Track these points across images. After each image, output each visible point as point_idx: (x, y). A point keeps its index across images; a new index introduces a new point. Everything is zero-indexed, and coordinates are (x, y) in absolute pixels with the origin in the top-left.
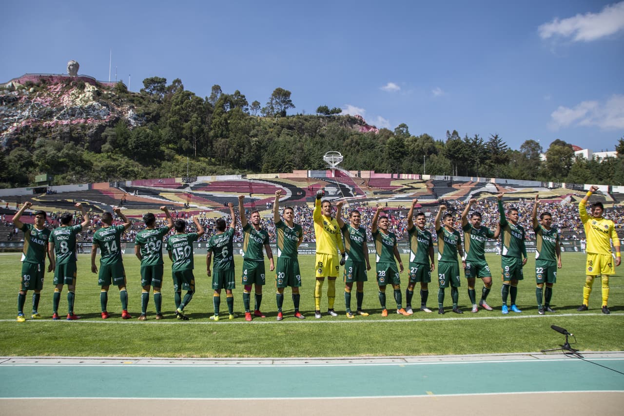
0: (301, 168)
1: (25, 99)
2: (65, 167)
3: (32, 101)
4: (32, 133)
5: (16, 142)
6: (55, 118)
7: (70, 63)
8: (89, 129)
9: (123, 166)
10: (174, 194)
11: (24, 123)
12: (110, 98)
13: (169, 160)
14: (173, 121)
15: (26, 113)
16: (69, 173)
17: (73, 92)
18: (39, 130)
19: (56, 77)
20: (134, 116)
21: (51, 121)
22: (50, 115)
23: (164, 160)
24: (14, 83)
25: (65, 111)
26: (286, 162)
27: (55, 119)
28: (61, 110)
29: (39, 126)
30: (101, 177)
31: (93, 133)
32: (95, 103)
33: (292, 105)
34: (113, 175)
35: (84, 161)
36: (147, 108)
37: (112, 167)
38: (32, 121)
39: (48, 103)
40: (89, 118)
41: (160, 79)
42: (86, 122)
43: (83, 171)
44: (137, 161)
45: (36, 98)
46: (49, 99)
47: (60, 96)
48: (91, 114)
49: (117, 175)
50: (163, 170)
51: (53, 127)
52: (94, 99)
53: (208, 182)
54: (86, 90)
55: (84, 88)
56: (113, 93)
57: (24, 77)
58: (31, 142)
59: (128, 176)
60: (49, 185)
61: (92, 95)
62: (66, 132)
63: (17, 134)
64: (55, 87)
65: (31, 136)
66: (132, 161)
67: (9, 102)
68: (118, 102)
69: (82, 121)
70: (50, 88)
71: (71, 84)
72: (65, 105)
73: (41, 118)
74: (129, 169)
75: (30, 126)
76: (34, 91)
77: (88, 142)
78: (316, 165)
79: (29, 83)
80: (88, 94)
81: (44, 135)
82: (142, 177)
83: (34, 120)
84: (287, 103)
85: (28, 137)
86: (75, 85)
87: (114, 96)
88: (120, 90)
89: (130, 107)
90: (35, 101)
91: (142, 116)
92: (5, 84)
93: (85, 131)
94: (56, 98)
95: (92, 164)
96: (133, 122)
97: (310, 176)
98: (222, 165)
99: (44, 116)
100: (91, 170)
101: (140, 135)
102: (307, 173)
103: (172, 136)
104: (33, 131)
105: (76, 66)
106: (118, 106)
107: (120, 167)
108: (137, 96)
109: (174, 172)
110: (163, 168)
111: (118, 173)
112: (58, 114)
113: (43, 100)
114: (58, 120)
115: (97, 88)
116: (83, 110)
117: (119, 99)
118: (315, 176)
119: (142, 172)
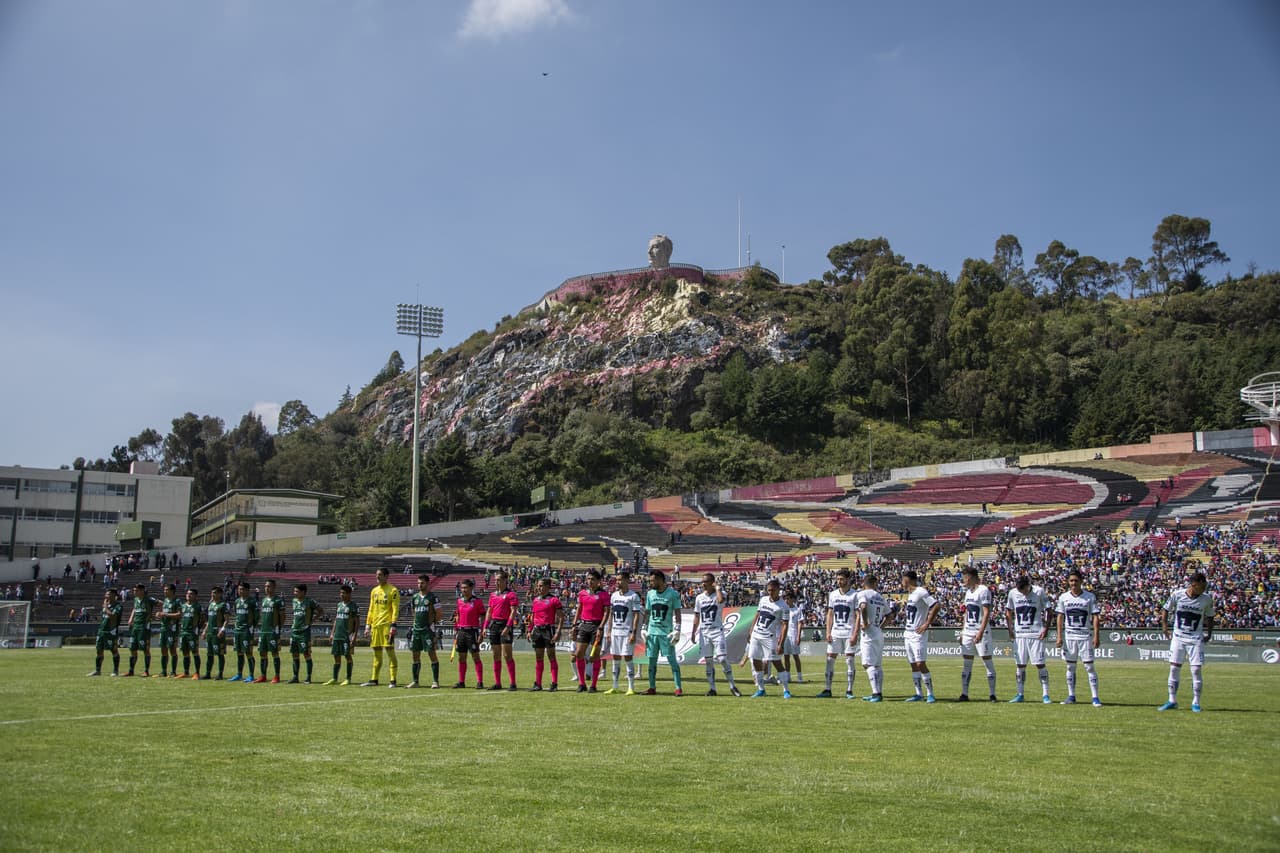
0: (1180, 428)
1: (559, 331)
2: (614, 466)
3: (570, 334)
4: (561, 400)
5: (532, 422)
6: (608, 363)
7: (653, 242)
8: (673, 380)
9: (733, 455)
10: (807, 514)
11: (547, 381)
12: (731, 305)
13: (844, 435)
14: (854, 342)
15: (555, 361)
16: (617, 480)
17: (651, 303)
18: (575, 394)
19: (621, 276)
20: (780, 339)
21: (601, 370)
22: (599, 358)
23: (833, 435)
24: (549, 302)
25: (628, 348)
26: (1138, 415)
27: (608, 366)
28: (621, 346)
29: (575, 384)
30: (684, 484)
31: (680, 387)
32: (690, 322)
33: (1220, 256)
34: (710, 478)
35: (654, 450)
36: (816, 317)
37: (708, 461)
38: (564, 376)
39: (598, 335)
40: (675, 356)
41: (866, 243)
42: (667, 366)
43: (645, 474)
44: (770, 441)
45: (579, 326)
46: (603, 324)
47: (623, 315)
48: (680, 346)
49: (717, 477)
50: (828, 458)
51: (602, 384)
52: (691, 312)
53: (909, 482)
54: (677, 295)
55: (674, 292)
56: (739, 294)
57: (563, 285)
58: (560, 419)
59: (744, 477)
60: (551, 509)
61: (687, 306)
62: (625, 393)
63: (534, 405)
64: (618, 298)
65: (560, 407)
66: (757, 443)
67: (531, 342)
68: (746, 312)
69: (661, 364)
70: (609, 302)
71: (650, 287)
72: (629, 333)
73: (582, 368)
74: (747, 463)
75: (557, 388)
76: (579, 312)
77: (671, 409)
78: (1228, 417)
79: (571, 298)
80: (678, 304)
81: (585, 403)
82: (775, 478)
83: (567, 373)
84: (1203, 251)
85: (554, 410)
86: (656, 287)
87: (740, 299)
88: (754, 284)
89: (773, 320)
90: (576, 333)
91: (801, 337)
92: (535, 305)
93: (665, 385)
94: (616, 320)
95: (667, 456)
96: (776, 352)
97: (1200, 447)
98: (976, 436)
99: (587, 363)
100: (662, 470)
101: (772, 383)
102: (1191, 438)
103: (856, 377)
104: (563, 396)
105: (666, 247)
106: (747, 322)
107: (725, 460)
108: (796, 293)
109: (851, 461)
110: (827, 454)
111: (722, 472)
112: (614, 355)
113: (589, 333)
114: (612, 368)
115: (703, 287)
116: (664, 340)
117: (749, 305)
118: (1216, 445)
119: (777, 467)
